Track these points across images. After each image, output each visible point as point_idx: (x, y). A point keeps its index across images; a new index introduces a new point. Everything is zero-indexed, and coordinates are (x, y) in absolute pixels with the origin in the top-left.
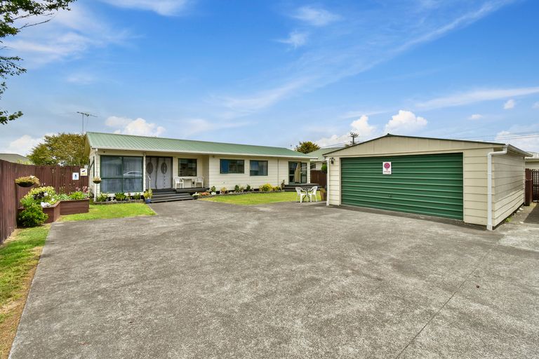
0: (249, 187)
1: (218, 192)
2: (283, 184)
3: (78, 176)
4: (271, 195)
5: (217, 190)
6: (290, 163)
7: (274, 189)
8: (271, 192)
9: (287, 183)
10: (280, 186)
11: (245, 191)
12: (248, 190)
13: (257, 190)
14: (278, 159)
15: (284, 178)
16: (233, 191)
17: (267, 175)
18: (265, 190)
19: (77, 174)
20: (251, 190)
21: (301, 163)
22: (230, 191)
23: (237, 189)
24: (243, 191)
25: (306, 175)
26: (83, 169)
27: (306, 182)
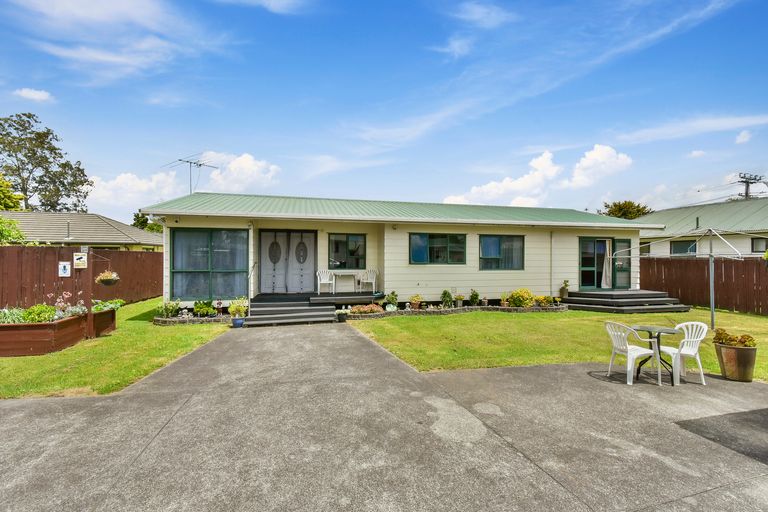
0: (474, 296)
1: (402, 305)
2: (562, 290)
3: (68, 267)
4: (530, 314)
5: (400, 299)
6: (583, 241)
7: (539, 303)
8: (532, 310)
9: (574, 286)
10: (556, 294)
11: (466, 303)
12: (472, 302)
13: (495, 303)
14: (552, 231)
15: (566, 277)
16: (436, 304)
17: (522, 268)
18: (516, 303)
19: (67, 264)
20: (480, 303)
21: (614, 241)
22: (428, 303)
23: (446, 301)
24: (460, 303)
25: (627, 270)
26: (79, 255)
27: (628, 286)
